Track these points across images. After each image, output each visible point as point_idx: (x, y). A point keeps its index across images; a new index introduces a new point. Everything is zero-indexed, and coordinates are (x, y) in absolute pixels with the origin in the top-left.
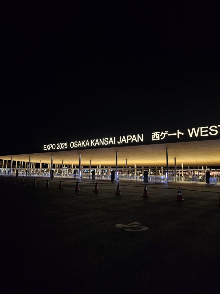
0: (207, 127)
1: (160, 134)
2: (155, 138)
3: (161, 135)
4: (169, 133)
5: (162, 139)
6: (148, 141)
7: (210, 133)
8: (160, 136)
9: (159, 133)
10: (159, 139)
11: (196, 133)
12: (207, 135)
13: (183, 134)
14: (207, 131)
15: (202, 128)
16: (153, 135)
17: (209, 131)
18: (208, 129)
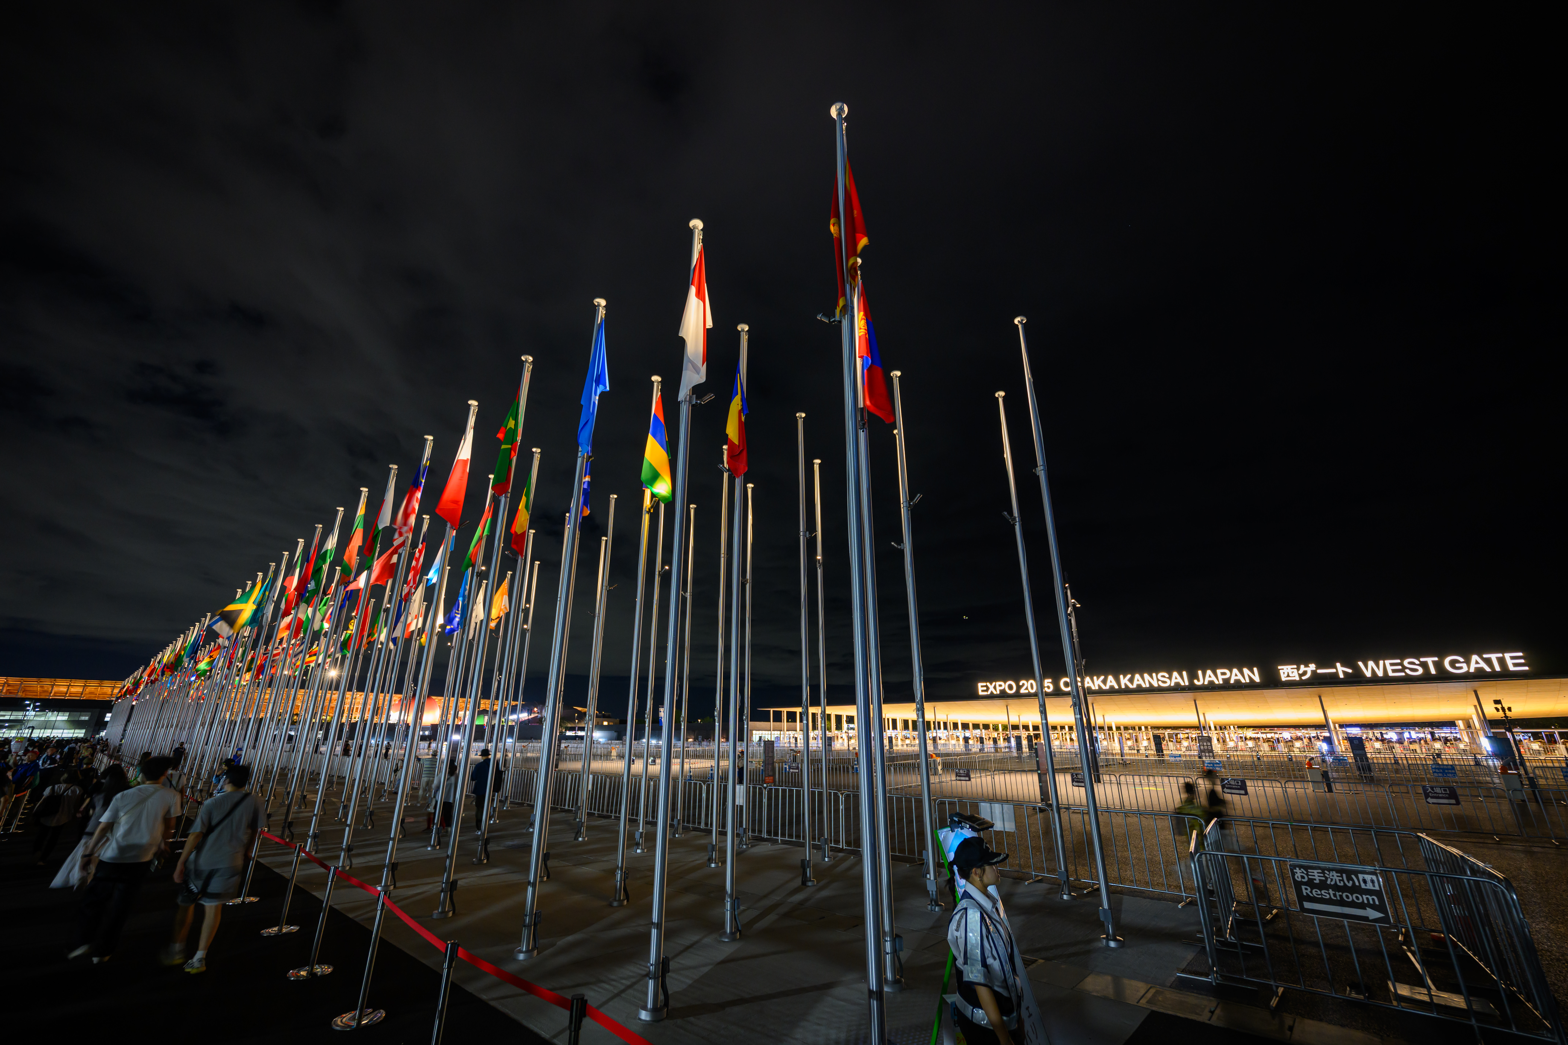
0: (1399, 661)
1: (1298, 669)
2: (1288, 676)
3: (1301, 672)
4: (1317, 668)
5: (1304, 678)
6: (1271, 682)
7: (1407, 671)
8: (1299, 674)
9: (1295, 666)
10: (1297, 678)
11: (1379, 669)
12: (1403, 674)
13: (1350, 671)
14: (1400, 667)
15: (1388, 662)
16: (1281, 672)
17: (1404, 668)
18: (1401, 664)
